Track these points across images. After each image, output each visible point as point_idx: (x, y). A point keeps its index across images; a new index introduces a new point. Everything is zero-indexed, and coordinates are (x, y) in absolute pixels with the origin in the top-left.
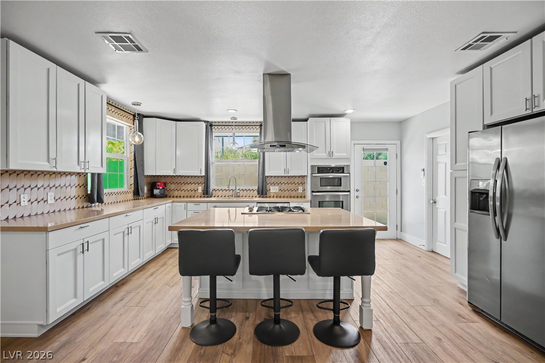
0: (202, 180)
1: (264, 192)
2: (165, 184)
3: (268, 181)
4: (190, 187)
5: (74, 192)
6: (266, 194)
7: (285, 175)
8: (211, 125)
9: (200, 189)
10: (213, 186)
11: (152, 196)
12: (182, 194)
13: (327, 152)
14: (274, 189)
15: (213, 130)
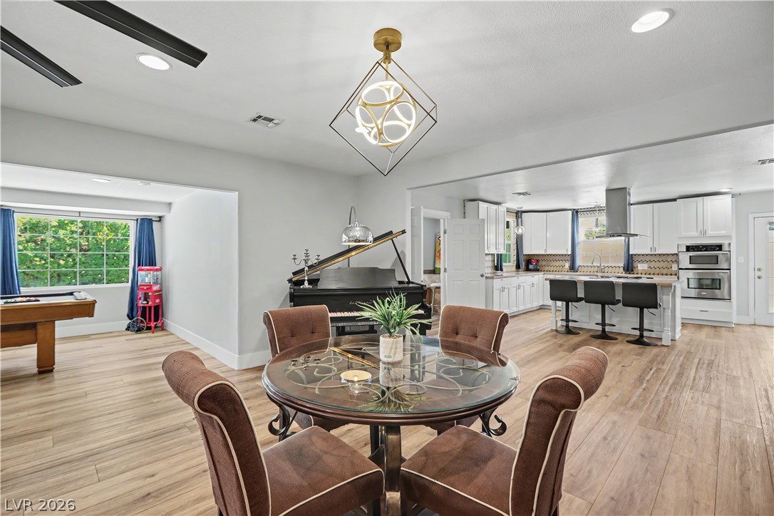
0: (569, 258)
1: (630, 269)
2: (538, 261)
3: (635, 258)
4: (558, 263)
5: (490, 264)
6: (632, 271)
7: (652, 253)
8: (577, 212)
9: (567, 265)
10: (579, 262)
11: (528, 269)
12: (552, 269)
13: (699, 231)
14: (641, 267)
15: (579, 215)
